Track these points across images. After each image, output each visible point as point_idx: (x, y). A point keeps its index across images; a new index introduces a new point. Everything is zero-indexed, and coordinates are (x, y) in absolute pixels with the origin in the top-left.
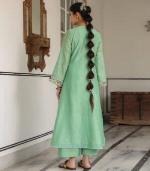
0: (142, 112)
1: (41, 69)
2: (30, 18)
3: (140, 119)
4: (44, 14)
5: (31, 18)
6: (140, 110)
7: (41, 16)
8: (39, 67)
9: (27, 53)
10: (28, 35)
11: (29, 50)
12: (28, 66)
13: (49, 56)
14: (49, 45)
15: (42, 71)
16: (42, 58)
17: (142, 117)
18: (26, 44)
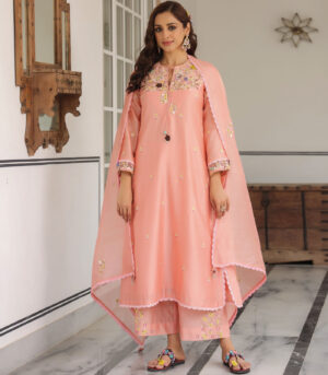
0: (270, 232)
1: (57, 146)
2: (30, 24)
3: (267, 248)
4: (63, 13)
5: (33, 24)
6: (266, 228)
7: (57, 19)
8: (51, 142)
9: (23, 111)
10: (25, 67)
11: (28, 102)
12: (26, 141)
13: (77, 114)
14: (80, 89)
15: (58, 151)
16: (58, 120)
17: (270, 244)
18: (21, 89)
